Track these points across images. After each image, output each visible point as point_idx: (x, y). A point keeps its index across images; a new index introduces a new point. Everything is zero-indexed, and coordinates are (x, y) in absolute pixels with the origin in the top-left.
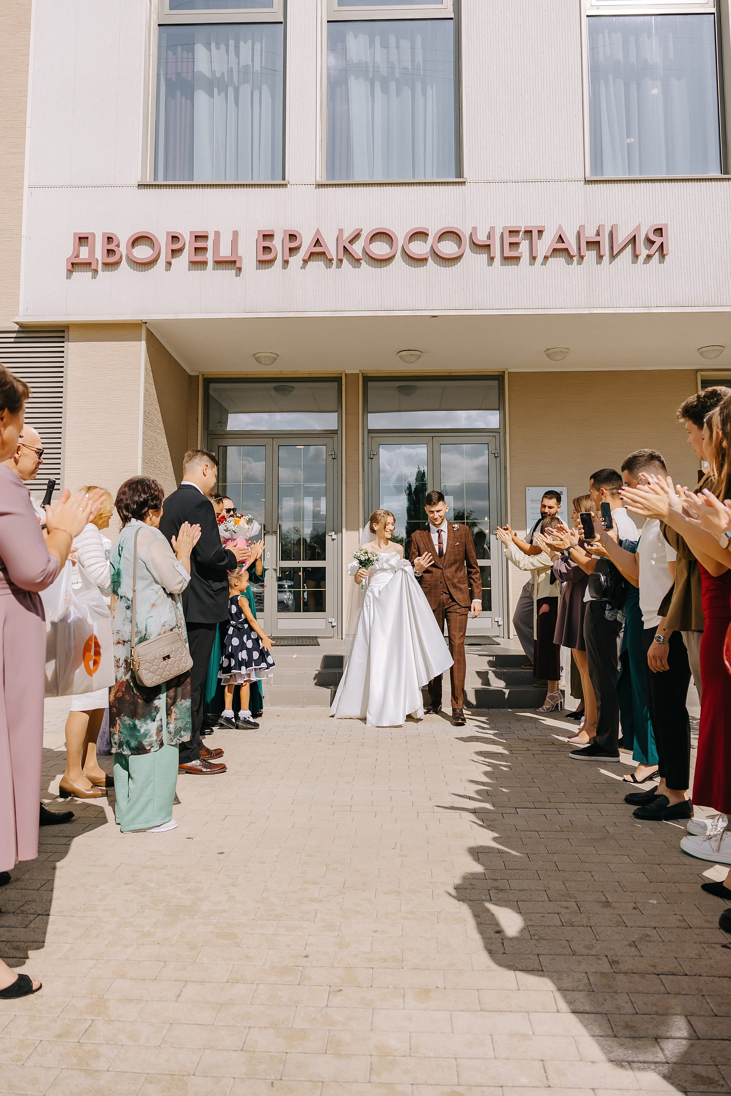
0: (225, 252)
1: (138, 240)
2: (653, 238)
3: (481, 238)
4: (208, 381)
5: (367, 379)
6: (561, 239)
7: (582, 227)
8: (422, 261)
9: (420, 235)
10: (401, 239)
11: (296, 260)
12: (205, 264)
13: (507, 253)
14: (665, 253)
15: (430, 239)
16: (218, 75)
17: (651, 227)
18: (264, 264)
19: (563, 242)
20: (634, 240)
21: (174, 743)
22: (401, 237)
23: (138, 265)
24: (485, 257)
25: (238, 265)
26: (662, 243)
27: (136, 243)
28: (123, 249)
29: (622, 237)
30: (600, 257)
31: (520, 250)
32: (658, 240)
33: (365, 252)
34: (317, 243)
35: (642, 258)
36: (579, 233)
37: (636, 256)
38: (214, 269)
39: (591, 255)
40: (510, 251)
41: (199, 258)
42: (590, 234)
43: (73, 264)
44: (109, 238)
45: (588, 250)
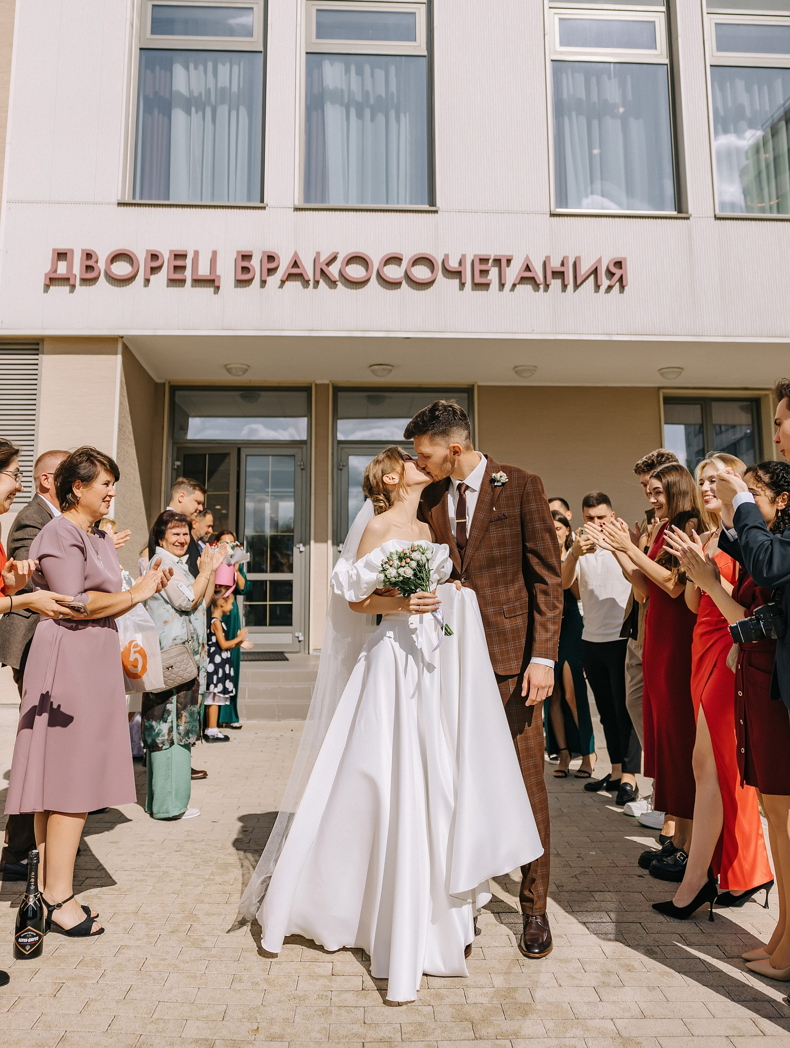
0: (204, 271)
1: (117, 257)
2: (613, 269)
3: (453, 264)
4: (175, 388)
5: (337, 389)
6: (528, 268)
7: (548, 258)
8: (395, 285)
9: (395, 260)
10: (376, 263)
11: (274, 281)
12: (183, 282)
13: (478, 280)
14: (624, 284)
15: (404, 264)
16: (196, 94)
17: (612, 260)
18: (242, 283)
19: (530, 271)
20: (595, 272)
21: (182, 744)
22: (376, 261)
23: (116, 281)
24: (457, 281)
25: (216, 284)
26: (622, 276)
27: (114, 260)
28: (102, 265)
29: (585, 268)
30: (564, 287)
31: (489, 277)
32: (618, 273)
33: (341, 274)
34: (296, 264)
35: (603, 288)
36: (545, 262)
37: (597, 287)
38: (192, 286)
39: (556, 284)
40: (481, 277)
41: (178, 276)
42: (555, 264)
43: (50, 279)
44: (88, 254)
45: (553, 278)
